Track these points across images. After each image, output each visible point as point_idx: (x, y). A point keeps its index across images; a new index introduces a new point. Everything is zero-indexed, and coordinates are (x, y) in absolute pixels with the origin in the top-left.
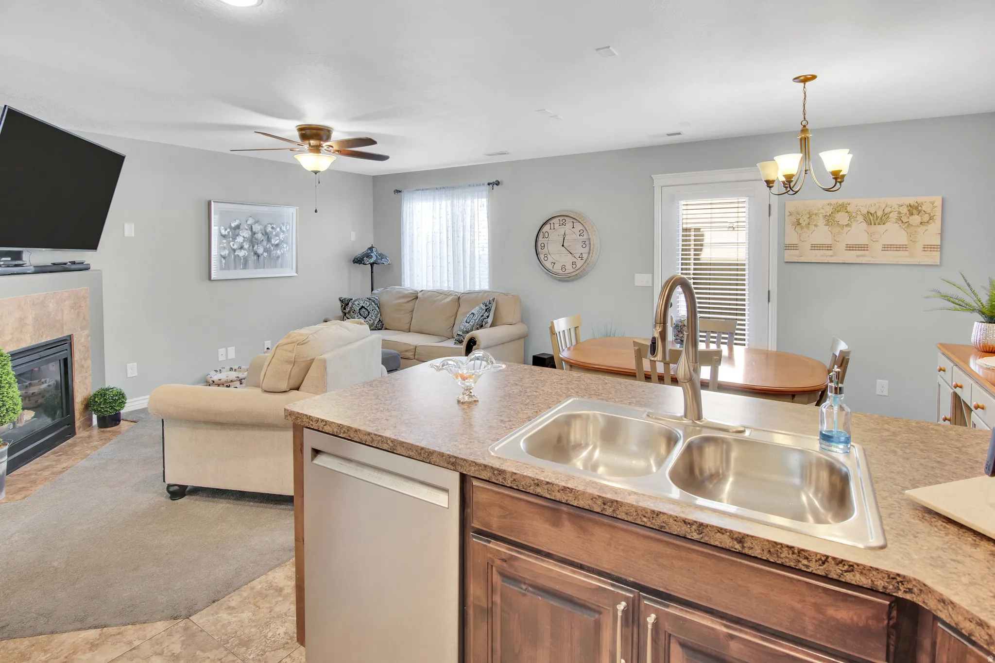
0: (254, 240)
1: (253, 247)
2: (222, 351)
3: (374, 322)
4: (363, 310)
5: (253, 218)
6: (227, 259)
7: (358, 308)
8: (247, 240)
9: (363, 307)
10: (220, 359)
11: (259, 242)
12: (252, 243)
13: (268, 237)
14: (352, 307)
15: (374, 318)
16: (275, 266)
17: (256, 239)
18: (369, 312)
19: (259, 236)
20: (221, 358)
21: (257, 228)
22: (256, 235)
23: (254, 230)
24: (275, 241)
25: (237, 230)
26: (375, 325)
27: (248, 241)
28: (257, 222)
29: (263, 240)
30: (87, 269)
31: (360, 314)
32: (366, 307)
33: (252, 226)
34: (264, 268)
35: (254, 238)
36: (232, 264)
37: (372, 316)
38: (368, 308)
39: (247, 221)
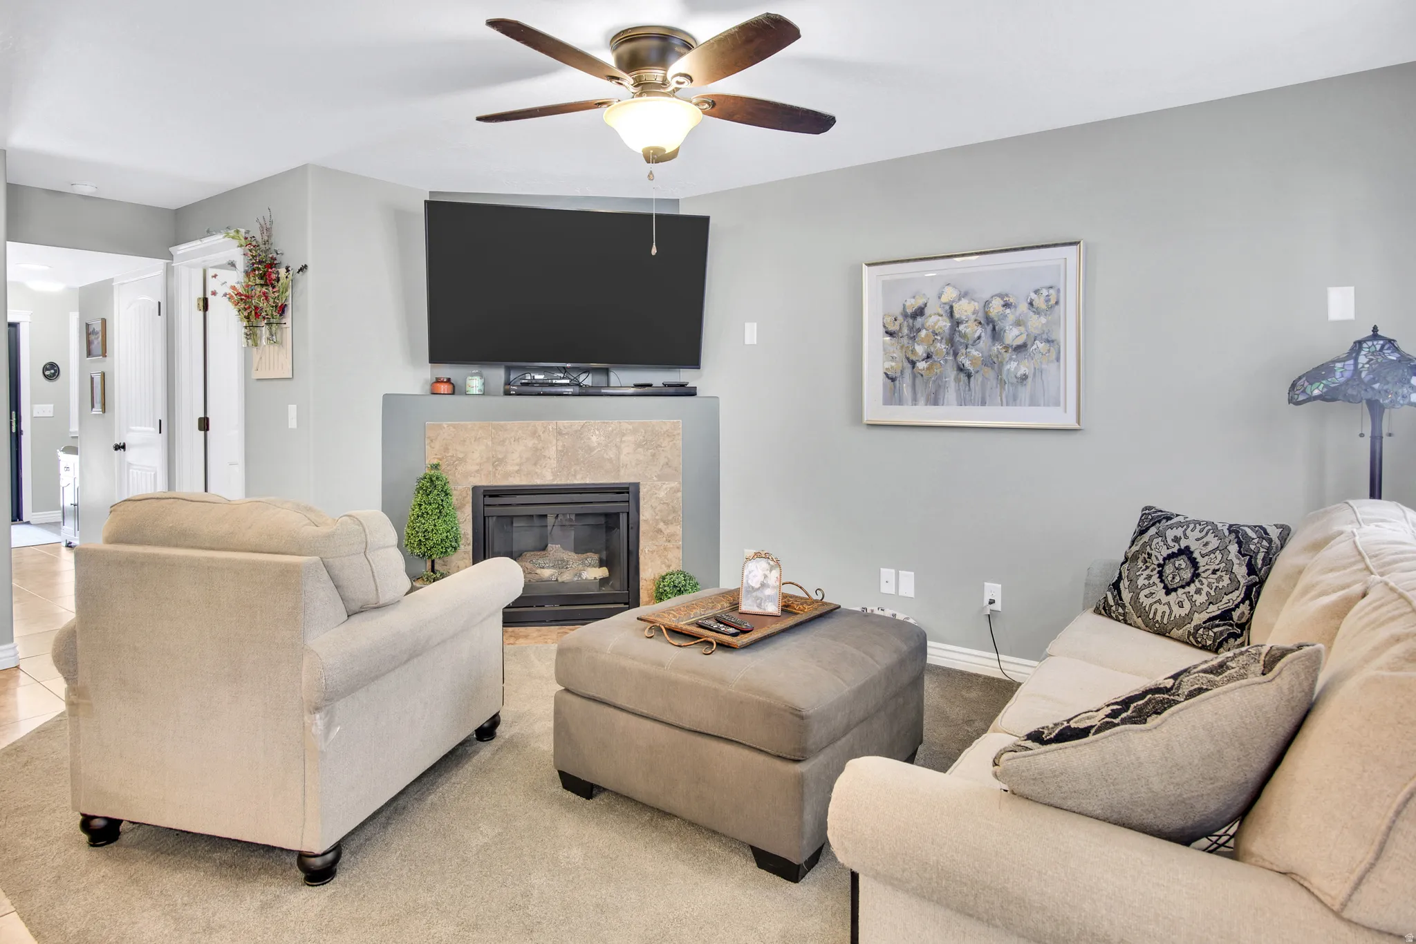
0: (957, 338)
1: (956, 354)
2: (887, 574)
3: (1189, 617)
4: (1182, 562)
5: (954, 287)
6: (897, 382)
7: (1165, 552)
8: (942, 339)
9: (1186, 552)
10: (883, 590)
11: (970, 342)
12: (952, 346)
13: (994, 329)
14: (1149, 543)
15: (1201, 599)
16: (1014, 400)
17: (964, 336)
18: (1196, 575)
19: (970, 329)
20: (888, 589)
21: (964, 309)
22: (961, 328)
23: (957, 315)
24: (1013, 335)
25: (919, 319)
26: (1190, 627)
27: (944, 341)
28: (964, 295)
29: (979, 338)
30: (694, 394)
31: (1161, 574)
32: (1196, 555)
33: (951, 307)
34: (983, 403)
35: (957, 334)
36: (907, 391)
37: (1198, 591)
38: (1202, 562)
39: (940, 298)
